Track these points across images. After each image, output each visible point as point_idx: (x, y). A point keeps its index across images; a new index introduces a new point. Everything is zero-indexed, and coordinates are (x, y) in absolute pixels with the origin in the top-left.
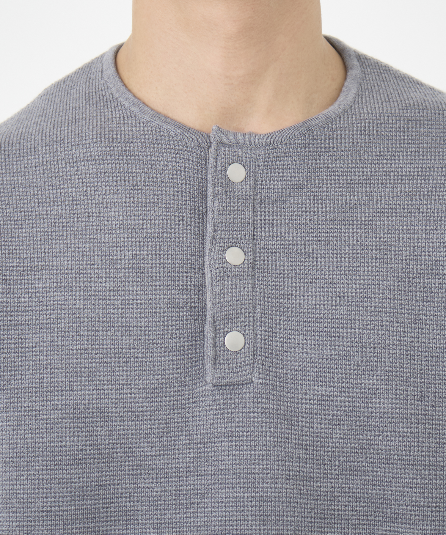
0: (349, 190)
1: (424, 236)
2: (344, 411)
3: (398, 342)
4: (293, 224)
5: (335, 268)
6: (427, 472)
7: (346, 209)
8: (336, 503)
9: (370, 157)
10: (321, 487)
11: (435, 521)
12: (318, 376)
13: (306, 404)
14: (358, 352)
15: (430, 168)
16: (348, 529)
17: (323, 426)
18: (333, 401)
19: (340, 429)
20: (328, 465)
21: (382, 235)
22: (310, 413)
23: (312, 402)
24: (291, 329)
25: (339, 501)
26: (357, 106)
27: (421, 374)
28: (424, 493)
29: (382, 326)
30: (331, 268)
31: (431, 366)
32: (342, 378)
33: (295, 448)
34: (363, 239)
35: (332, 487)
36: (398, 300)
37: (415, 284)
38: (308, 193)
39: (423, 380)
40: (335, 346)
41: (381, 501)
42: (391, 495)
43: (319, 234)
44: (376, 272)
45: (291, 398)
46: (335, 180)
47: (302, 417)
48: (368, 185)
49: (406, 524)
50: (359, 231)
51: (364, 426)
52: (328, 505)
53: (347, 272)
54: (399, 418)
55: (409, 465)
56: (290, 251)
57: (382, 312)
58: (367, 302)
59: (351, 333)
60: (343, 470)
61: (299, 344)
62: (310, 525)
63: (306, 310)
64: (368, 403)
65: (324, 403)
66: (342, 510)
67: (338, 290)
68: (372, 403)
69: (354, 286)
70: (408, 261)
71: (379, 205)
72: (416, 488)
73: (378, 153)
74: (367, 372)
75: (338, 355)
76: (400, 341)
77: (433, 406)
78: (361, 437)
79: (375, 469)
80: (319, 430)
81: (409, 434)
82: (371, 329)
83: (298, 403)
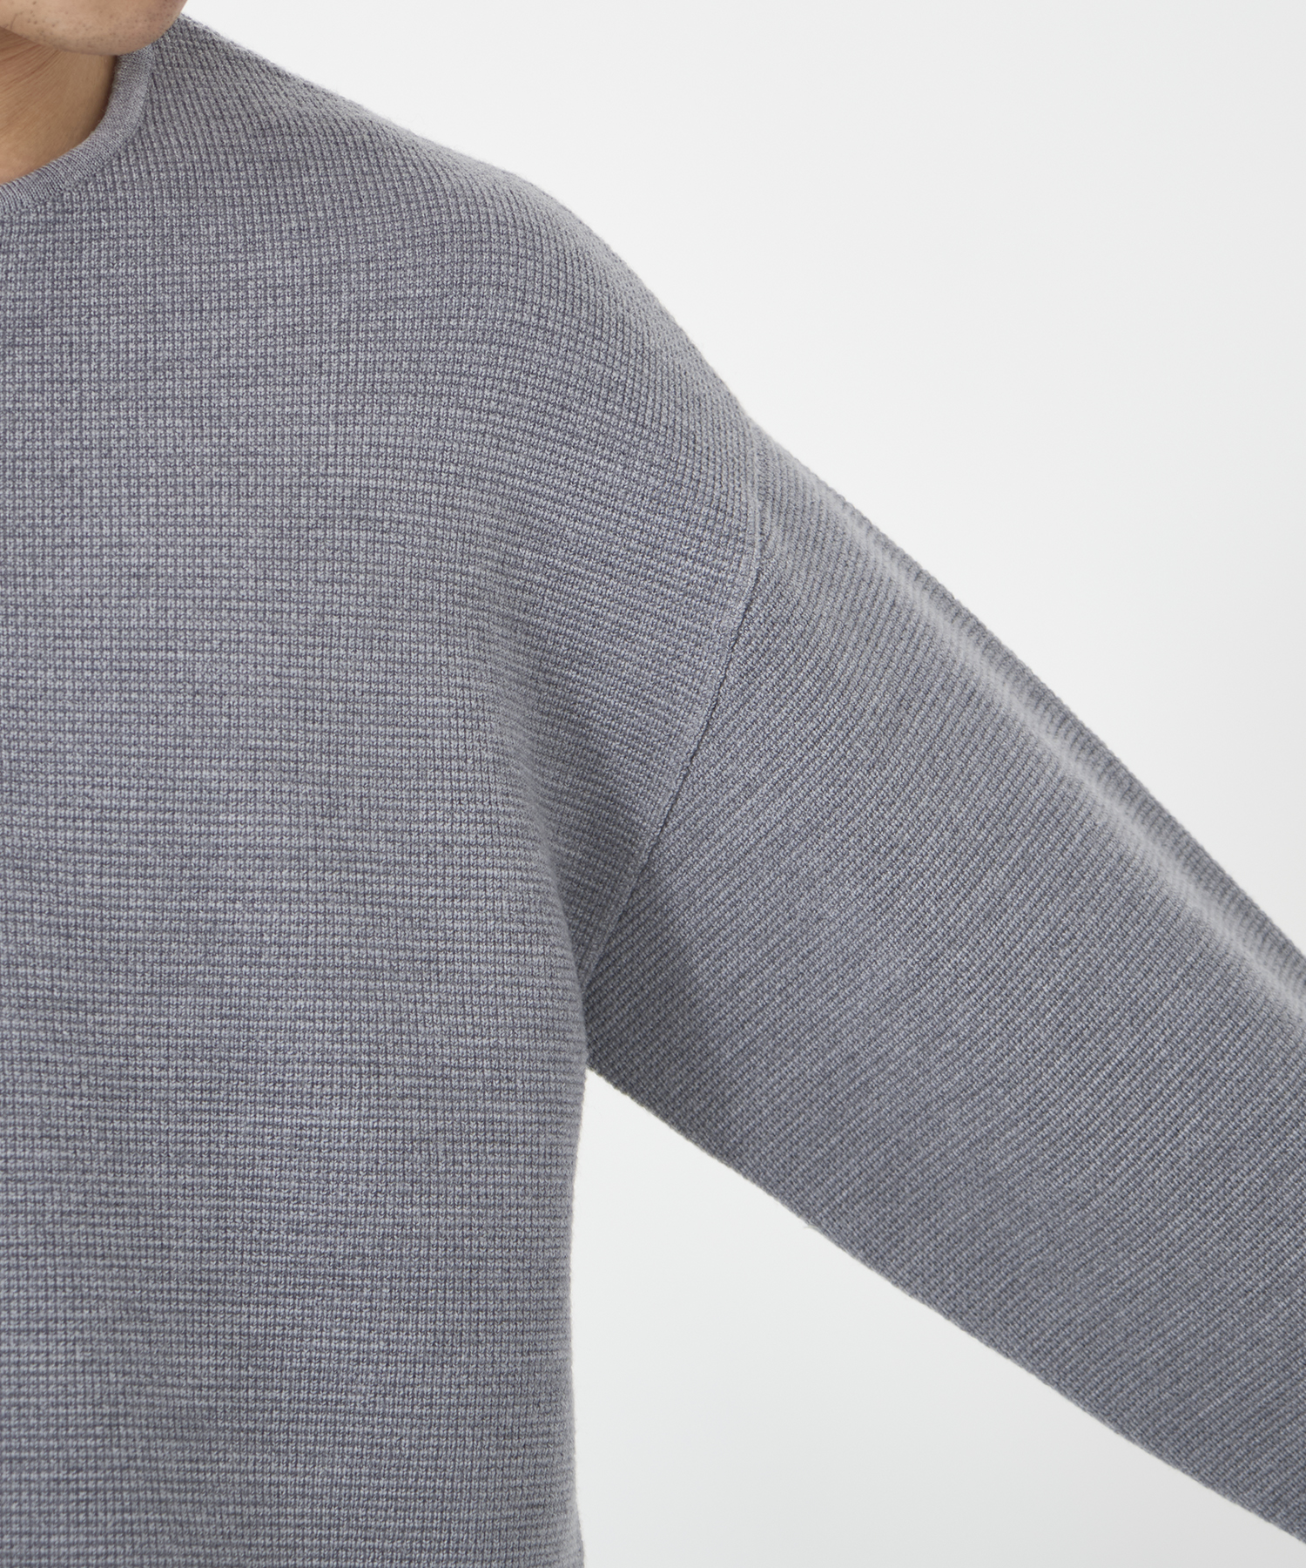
0: (151, 327)
1: (332, 428)
2: (155, 844)
3: (276, 680)
4: (23, 411)
5: (125, 510)
6: (346, 983)
7: (145, 372)
8: (140, 1062)
9: (195, 250)
10: (103, 1024)
11: (368, 1096)
12: (92, 764)
13: (65, 828)
14: (184, 704)
15: (338, 264)
16: (168, 1121)
17: (106, 880)
18: (128, 821)
19: (145, 887)
20: (118, 972)
21: (233, 430)
22: (76, 851)
23: (79, 823)
24: (26, 656)
25: (144, 1057)
26: (152, 129)
27: (329, 753)
28: (341, 1031)
29: (239, 642)
30: (115, 510)
31: (353, 734)
32: (147, 766)
33: (42, 934)
34: (188, 440)
35: (128, 1024)
36: (273, 580)
37: (312, 543)
38: (57, 338)
39: (333, 768)
40: (130, 692)
41: (242, 1054)
42: (266, 1039)
43: (85, 433)
44: (222, 516)
45: (28, 817)
46: (118, 306)
47: (58, 861)
48: (197, 315)
49: (302, 1105)
50: (178, 422)
51: (199, 878)
52: (121, 1066)
53: (153, 520)
54: (281, 859)
55: (305, 966)
56: (18, 473)
57: (238, 610)
58: (202, 587)
59: (167, 661)
60: (153, 983)
61: (45, 690)
62: (78, 1113)
63: (59, 611)
64: (208, 824)
65: (106, 825)
66: (152, 1078)
67: (134, 561)
68: (219, 824)
69: (171, 550)
70: (295, 490)
71: (223, 360)
72: (323, 1019)
73: (213, 239)
74: (206, 752)
75: (138, 714)
76: (280, 676)
77: (356, 829)
78: (193, 904)
79: (227, 979)
80: (96, 890)
81: (303, 895)
82: (212, 651)
83: (46, 829)
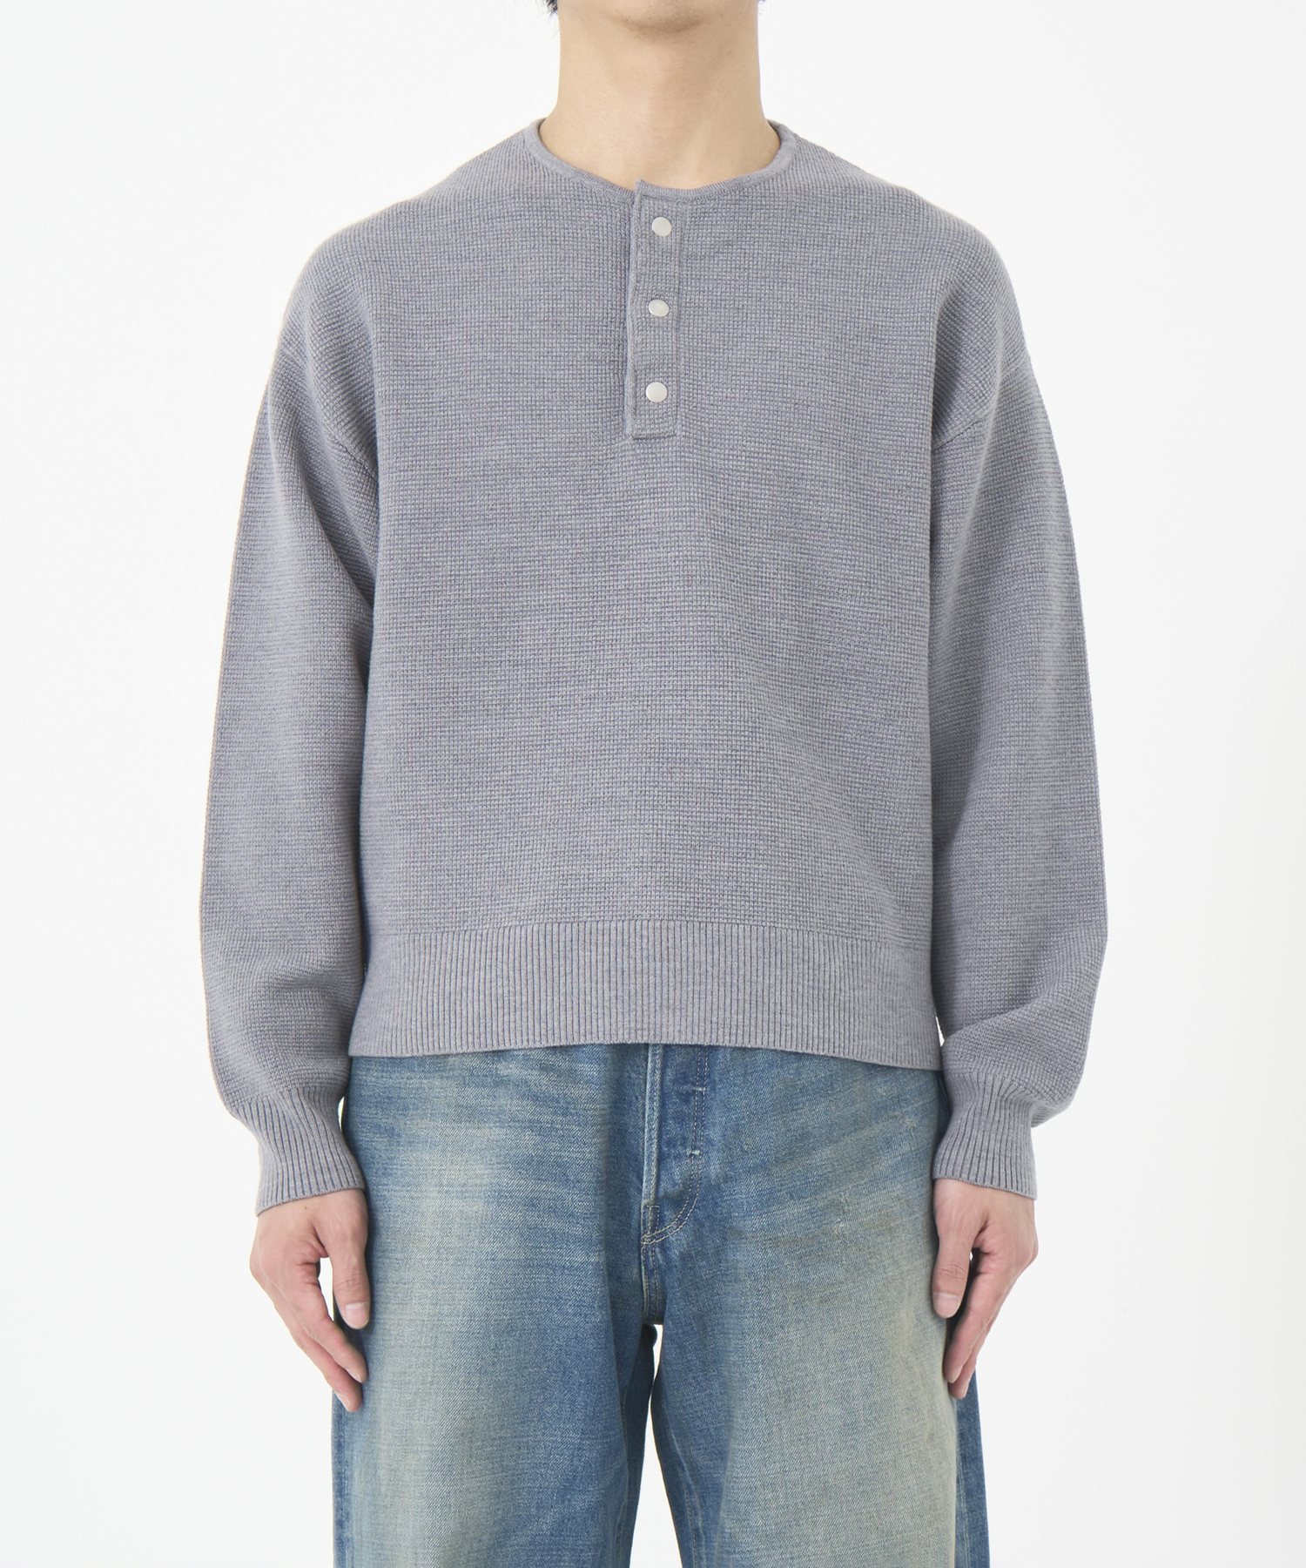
0: (782, 248)
1: (862, 299)
2: (774, 470)
3: (833, 403)
4: (721, 280)
5: (766, 324)
6: (858, 544)
7: (778, 267)
8: (764, 570)
9: (805, 218)
10: (747, 551)
11: (864, 597)
12: (746, 431)
13: (733, 460)
14: (790, 408)
15: (870, 234)
16: (777, 599)
17: (751, 485)
18: (762, 459)
19: (769, 490)
20: (755, 528)
21: (817, 295)
22: (738, 471)
23: (739, 458)
24: (719, 383)
25: (767, 568)
27: (855, 439)
28: (854, 566)
29: (817, 384)
30: (762, 324)
31: (866, 432)
32: (772, 434)
33: (721, 508)
34: (797, 297)
35: (759, 552)
36: (833, 359)
37: (851, 346)
38: (739, 251)
39: (856, 446)
40: (766, 400)
41: (809, 571)
42: (819, 565)
43: (750, 291)
44: (811, 330)
45: (716, 454)
46: (768, 238)
47: (729, 475)
48: (803, 246)
49: (834, 597)
50: (792, 289)
51: (795, 488)
52: (755, 571)
53: (779, 329)
54: (831, 483)
55: (840, 534)
56: (718, 306)
57: (817, 370)
58: (800, 358)
59: (783, 389)
60: (772, 535)
61: (727, 397)
62: (736, 589)
63: (734, 364)
64: (799, 463)
65: (752, 459)
66: (770, 578)
67: (770, 345)
68: (804, 464)
69: (787, 342)
70: (844, 322)
71: (814, 266)
72: (846, 559)
73: (814, 215)
74: (800, 430)
75: (769, 410)
76: (835, 401)
77: (865, 475)
78: (791, 500)
79: (804, 536)
80: (746, 489)
81: (841, 501)
82: (804, 386)
83: (724, 460)
